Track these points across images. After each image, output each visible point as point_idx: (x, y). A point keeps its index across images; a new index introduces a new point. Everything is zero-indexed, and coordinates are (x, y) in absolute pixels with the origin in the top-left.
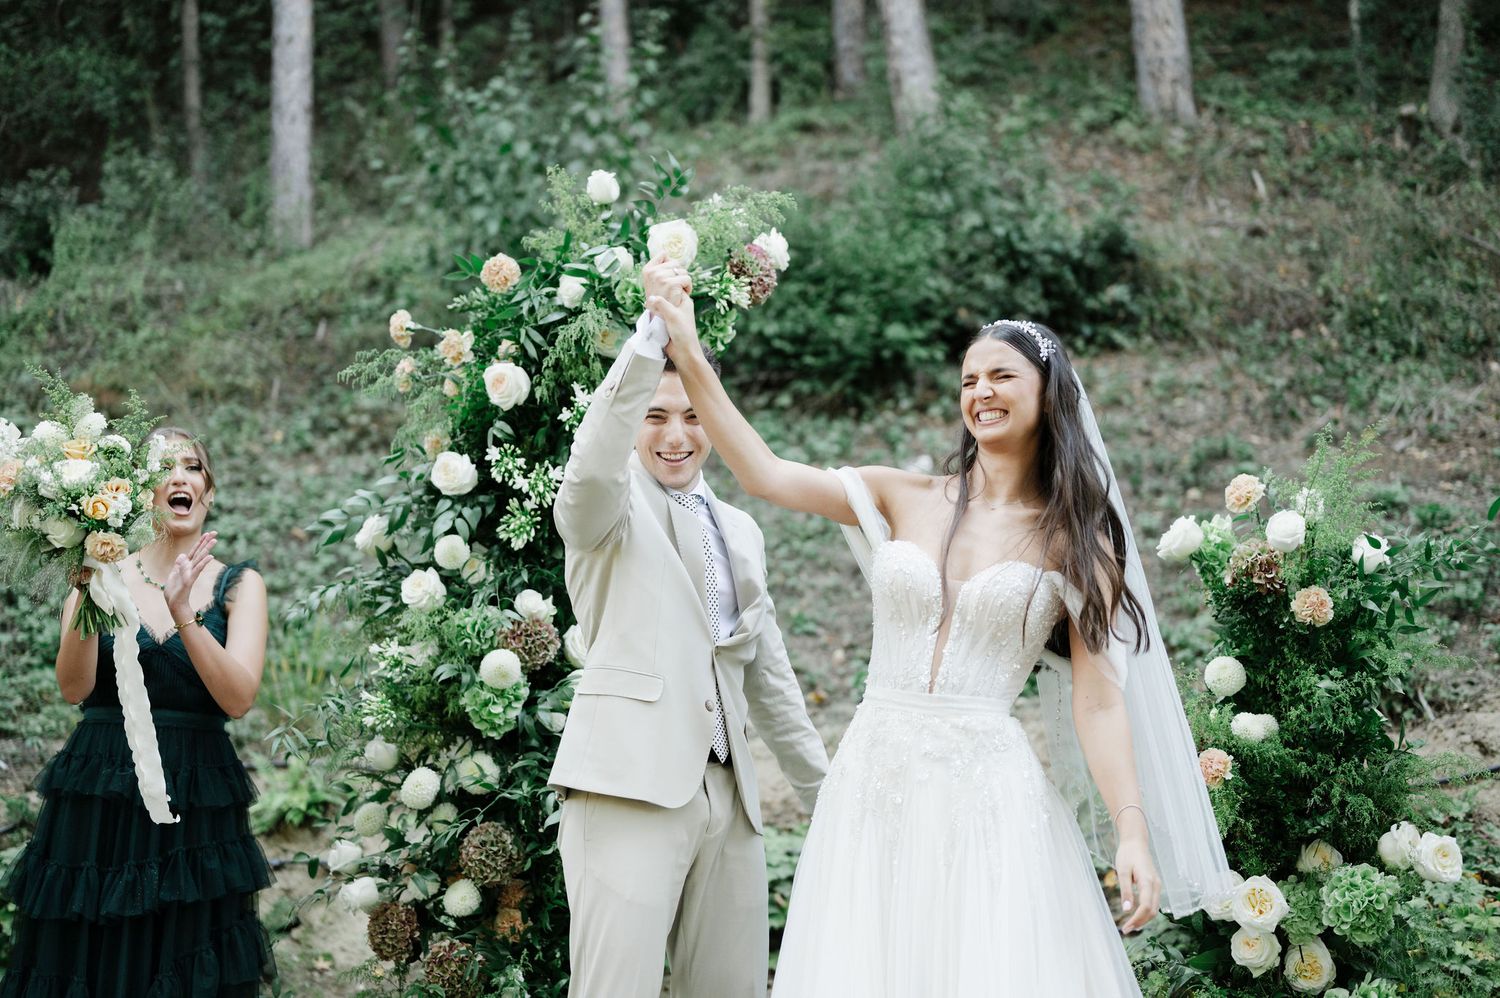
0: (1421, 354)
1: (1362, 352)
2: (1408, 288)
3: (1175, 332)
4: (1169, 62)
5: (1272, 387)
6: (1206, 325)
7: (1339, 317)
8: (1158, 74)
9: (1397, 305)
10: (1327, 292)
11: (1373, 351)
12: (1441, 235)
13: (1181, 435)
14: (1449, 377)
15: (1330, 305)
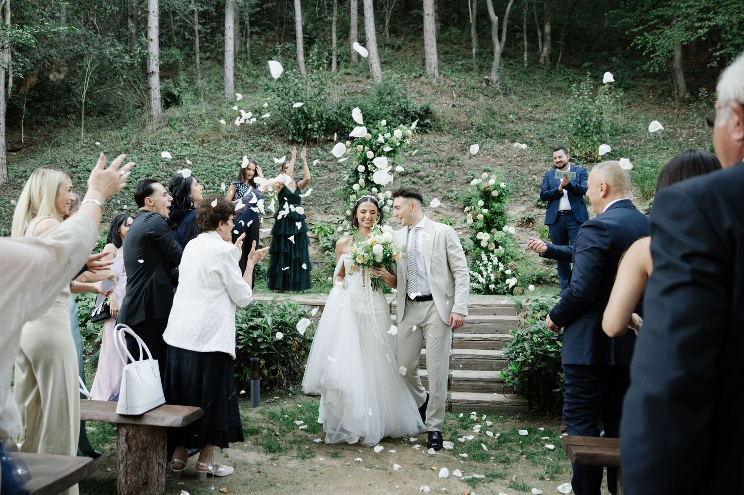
0: (491, 137)
2: (489, 122)
3: (440, 130)
4: (433, 63)
6: (446, 129)
7: (474, 128)
8: (430, 66)
9: (487, 126)
10: (472, 123)
11: (482, 136)
12: (495, 111)
13: (443, 153)
14: (498, 143)
15: (472, 125)
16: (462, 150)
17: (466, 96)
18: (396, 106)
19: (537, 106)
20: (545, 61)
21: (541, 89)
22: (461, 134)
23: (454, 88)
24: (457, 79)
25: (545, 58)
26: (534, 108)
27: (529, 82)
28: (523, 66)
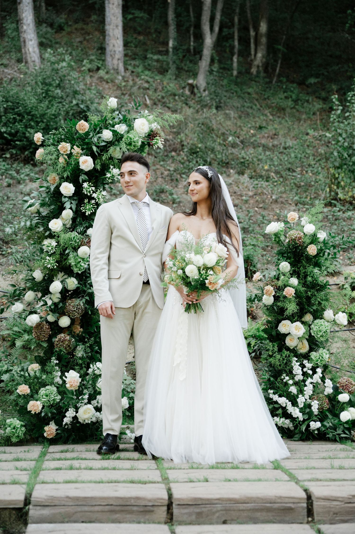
1: (194, 162)
2: (206, 143)
4: (117, 52)
5: (169, 170)
7: (186, 150)
8: (113, 56)
9: (203, 148)
10: (181, 141)
11: (197, 162)
15: (183, 145)
16: (172, 180)
17: (164, 105)
18: (72, 104)
19: (261, 128)
20: (258, 72)
21: (258, 106)
22: (167, 156)
23: (148, 91)
24: (150, 80)
25: (258, 67)
26: (257, 131)
27: (242, 95)
28: (232, 75)
